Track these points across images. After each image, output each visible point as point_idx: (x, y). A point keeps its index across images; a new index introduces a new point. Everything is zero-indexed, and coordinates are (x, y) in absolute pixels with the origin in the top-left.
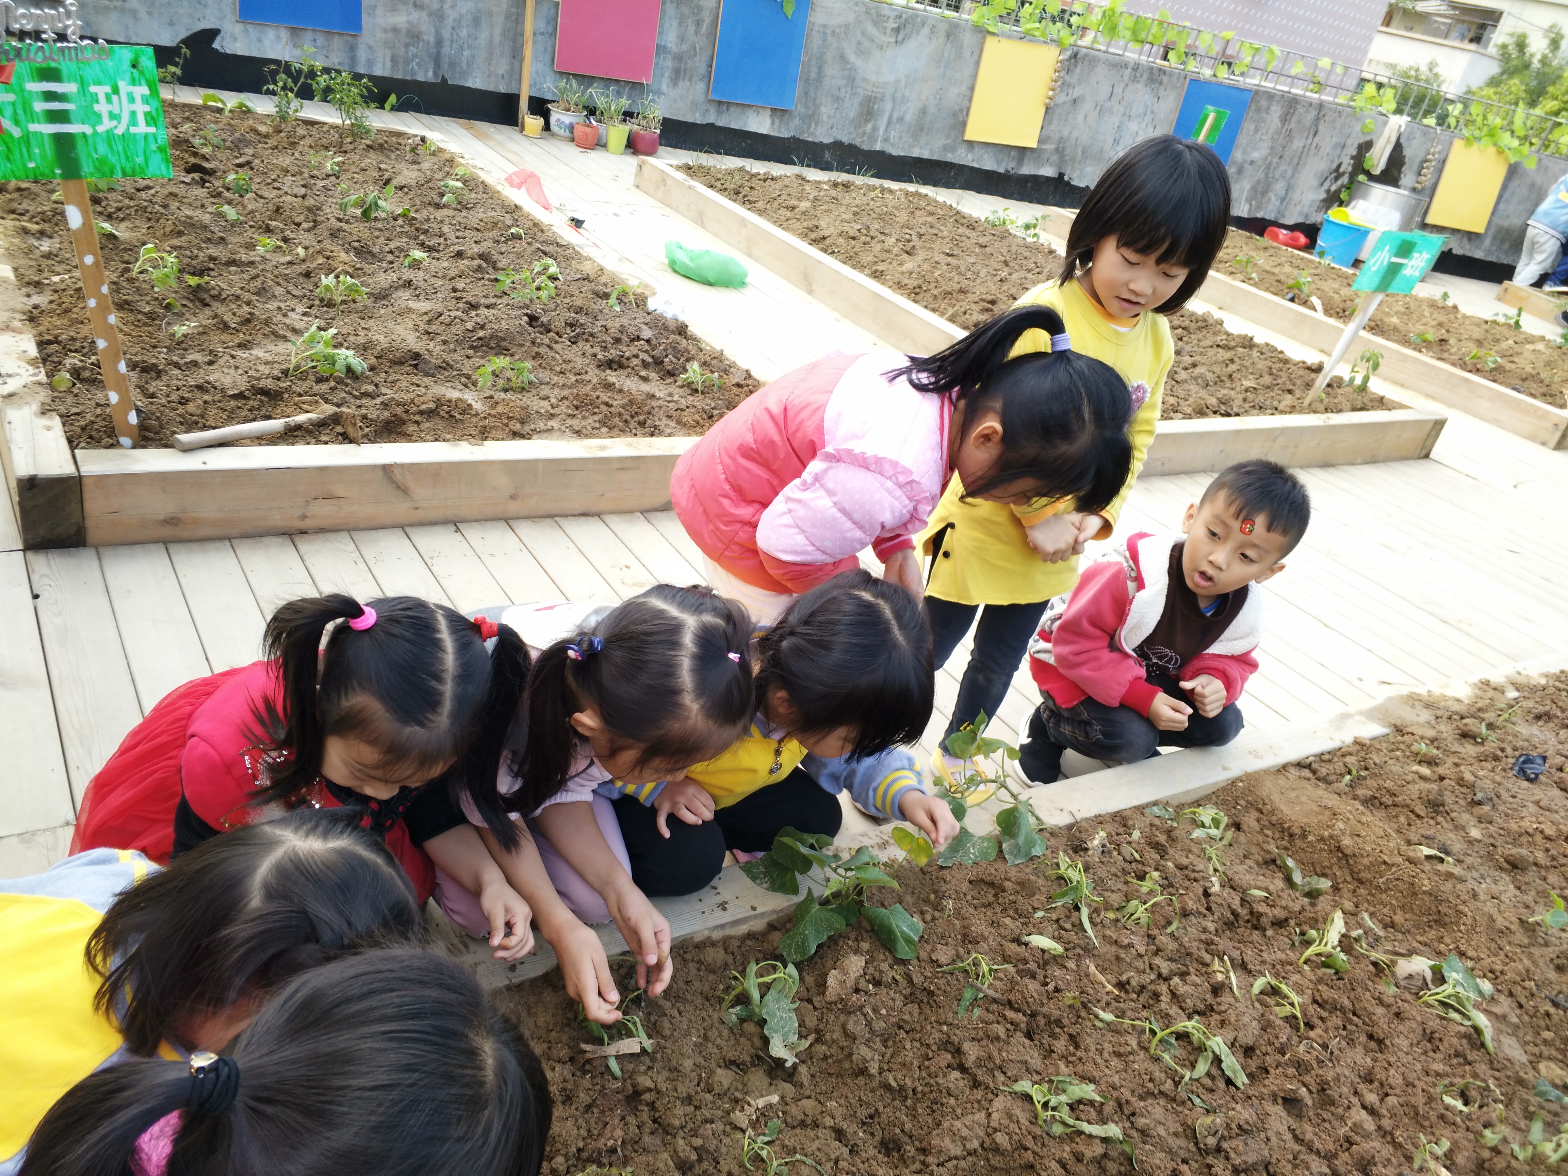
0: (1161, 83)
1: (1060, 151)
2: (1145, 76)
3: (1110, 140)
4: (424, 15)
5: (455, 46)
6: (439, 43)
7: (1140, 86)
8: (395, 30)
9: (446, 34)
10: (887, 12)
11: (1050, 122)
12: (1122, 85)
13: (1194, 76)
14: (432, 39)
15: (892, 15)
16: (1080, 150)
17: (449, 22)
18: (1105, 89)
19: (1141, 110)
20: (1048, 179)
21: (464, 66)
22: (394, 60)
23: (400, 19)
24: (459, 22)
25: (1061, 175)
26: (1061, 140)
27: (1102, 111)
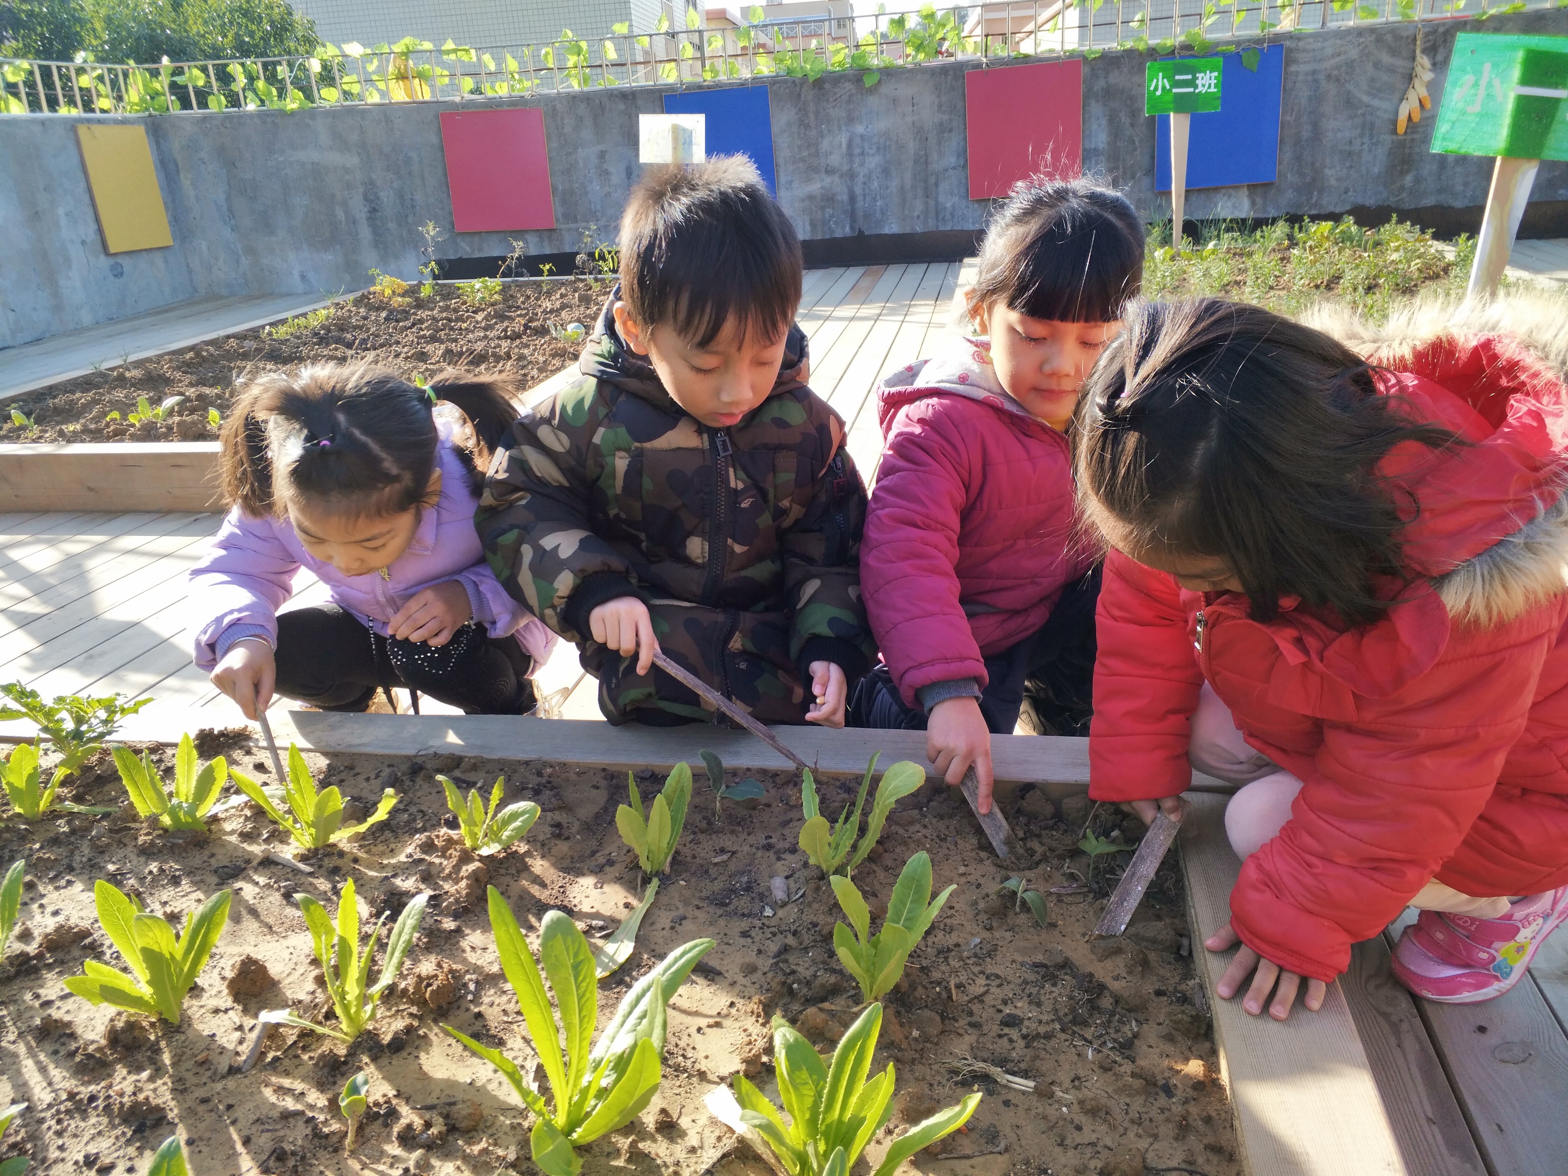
4: (836, 178)
5: (868, 199)
6: (852, 199)
8: (811, 197)
9: (858, 190)
14: (845, 198)
17: (860, 179)
21: (878, 215)
22: (813, 224)
23: (815, 187)
24: (869, 177)
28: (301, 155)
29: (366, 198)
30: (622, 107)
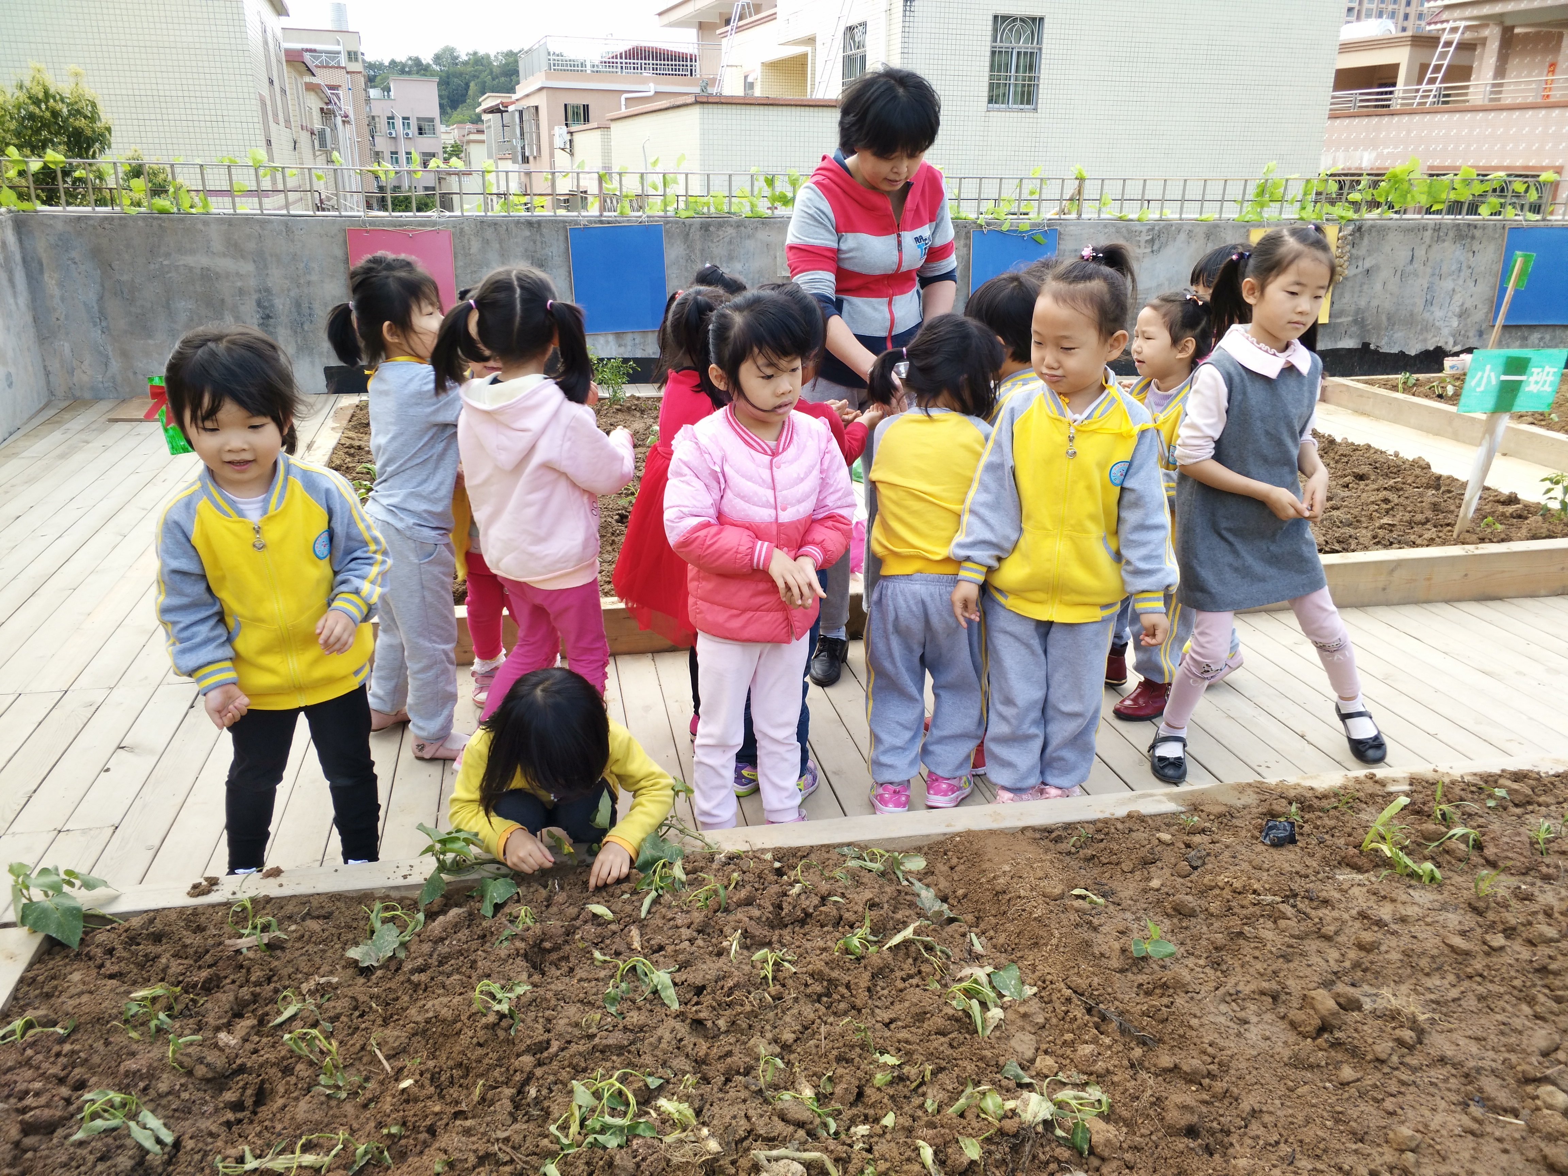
0: (1473, 237)
1: (1360, 322)
2: (1451, 234)
3: (1420, 303)
7: (1446, 244)
10: (1139, 228)
11: (1342, 295)
12: (1424, 247)
13: (1514, 225)
15: (1144, 229)
16: (1384, 318)
18: (1403, 255)
19: (1454, 268)
20: (1349, 350)
25: (1366, 345)
26: (1358, 311)
27: (1403, 276)
28: (190, 260)
29: (259, 304)
30: (528, 233)
